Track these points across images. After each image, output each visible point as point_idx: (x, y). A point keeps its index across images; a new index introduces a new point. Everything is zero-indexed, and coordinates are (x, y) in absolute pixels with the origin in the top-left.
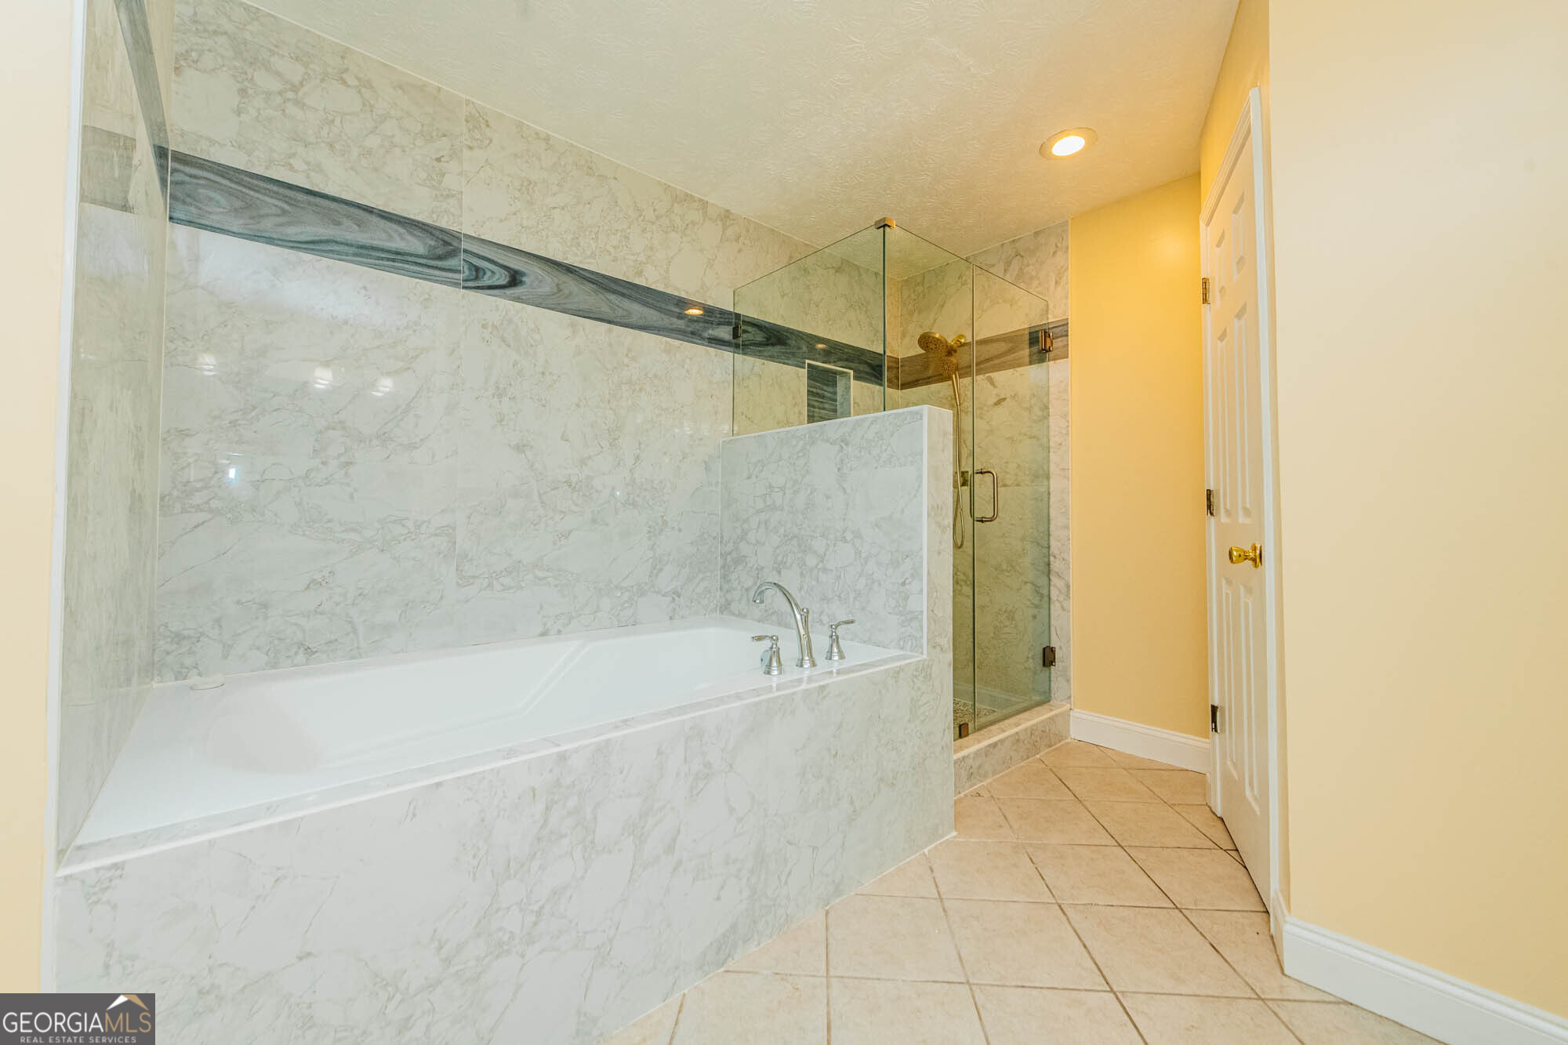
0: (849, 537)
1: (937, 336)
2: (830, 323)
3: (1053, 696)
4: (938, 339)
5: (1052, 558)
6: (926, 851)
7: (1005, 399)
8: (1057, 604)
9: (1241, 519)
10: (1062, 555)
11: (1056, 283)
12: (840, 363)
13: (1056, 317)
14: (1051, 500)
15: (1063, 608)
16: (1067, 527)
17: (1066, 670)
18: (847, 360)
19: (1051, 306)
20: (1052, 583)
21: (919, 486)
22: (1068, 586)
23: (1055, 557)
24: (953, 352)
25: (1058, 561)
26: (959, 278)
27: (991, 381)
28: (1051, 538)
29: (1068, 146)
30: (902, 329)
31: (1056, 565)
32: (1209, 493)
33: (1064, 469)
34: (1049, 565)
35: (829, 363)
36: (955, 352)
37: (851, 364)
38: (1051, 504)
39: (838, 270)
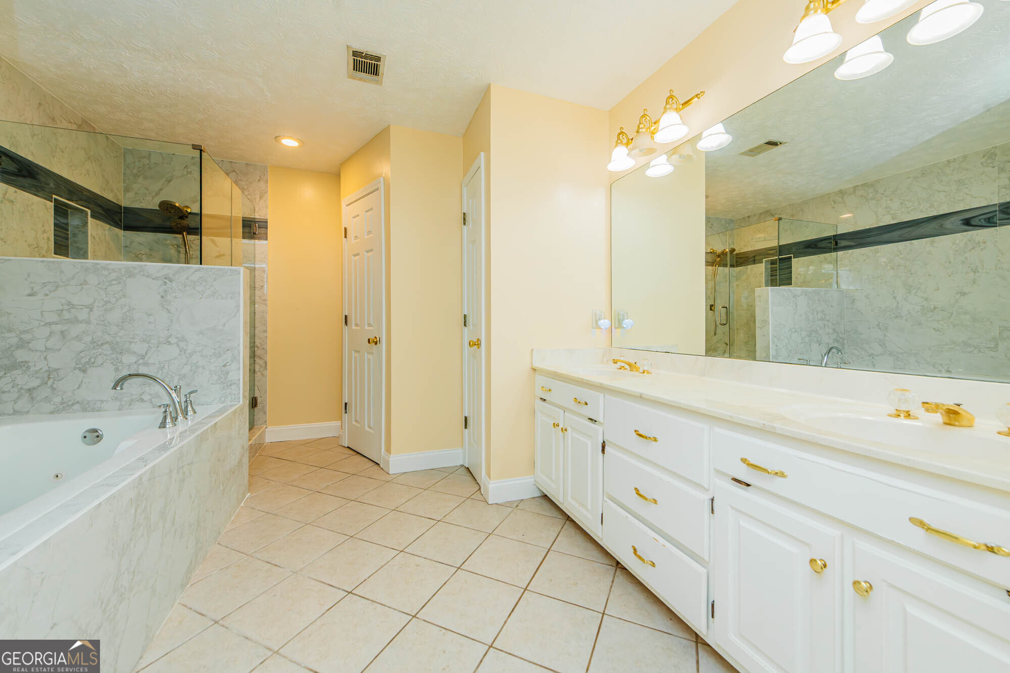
0: (173, 340)
1: (177, 205)
2: (73, 168)
3: (255, 423)
4: (178, 207)
5: (256, 349)
6: (242, 505)
7: (224, 255)
8: (259, 373)
9: (367, 328)
10: (263, 346)
11: (260, 197)
12: (80, 202)
13: (260, 216)
14: (256, 317)
15: (263, 375)
16: (266, 331)
17: (264, 408)
18: (86, 201)
19: (257, 209)
20: (256, 362)
21: (237, 312)
22: (266, 363)
23: (258, 348)
24: (184, 218)
25: (259, 350)
26: (185, 168)
27: (214, 242)
28: (256, 338)
29: (290, 142)
30: (125, 185)
31: (259, 352)
32: (346, 317)
33: (264, 300)
34: (254, 352)
35: (72, 201)
36: (187, 217)
37: (91, 206)
38: (256, 319)
39: (80, 128)
